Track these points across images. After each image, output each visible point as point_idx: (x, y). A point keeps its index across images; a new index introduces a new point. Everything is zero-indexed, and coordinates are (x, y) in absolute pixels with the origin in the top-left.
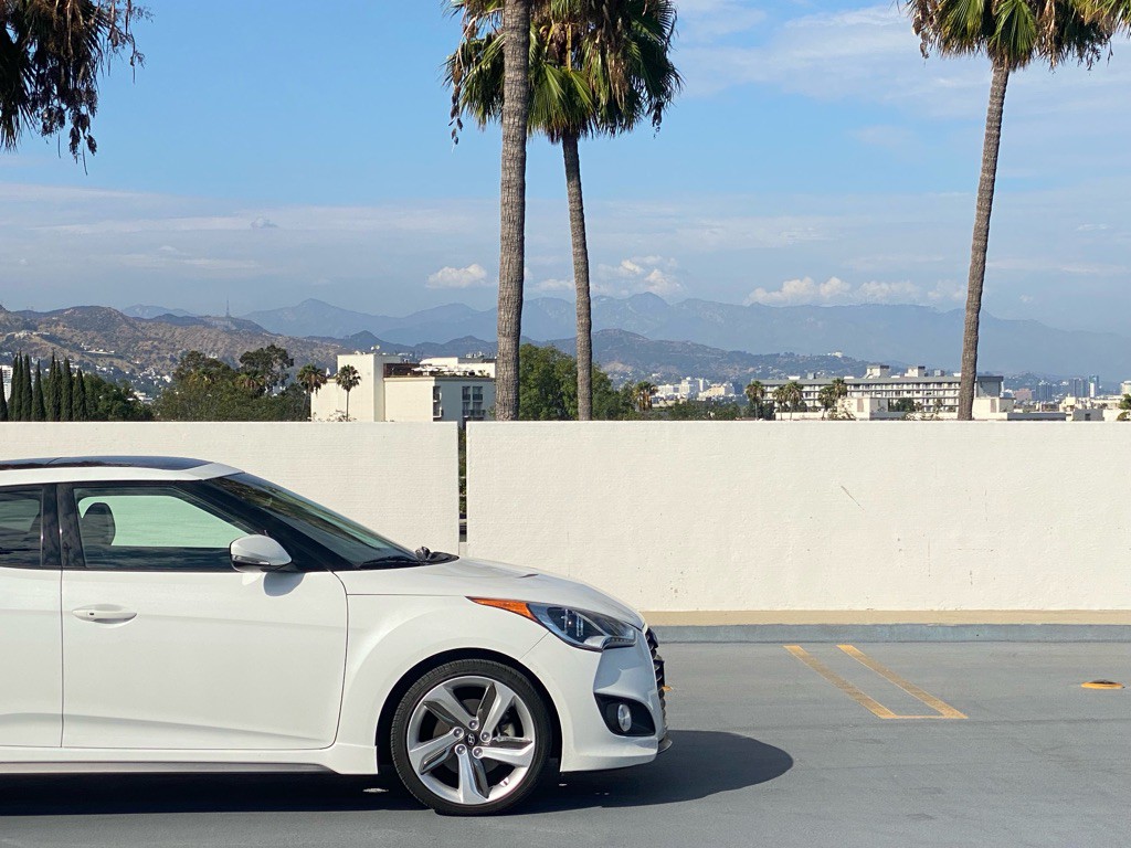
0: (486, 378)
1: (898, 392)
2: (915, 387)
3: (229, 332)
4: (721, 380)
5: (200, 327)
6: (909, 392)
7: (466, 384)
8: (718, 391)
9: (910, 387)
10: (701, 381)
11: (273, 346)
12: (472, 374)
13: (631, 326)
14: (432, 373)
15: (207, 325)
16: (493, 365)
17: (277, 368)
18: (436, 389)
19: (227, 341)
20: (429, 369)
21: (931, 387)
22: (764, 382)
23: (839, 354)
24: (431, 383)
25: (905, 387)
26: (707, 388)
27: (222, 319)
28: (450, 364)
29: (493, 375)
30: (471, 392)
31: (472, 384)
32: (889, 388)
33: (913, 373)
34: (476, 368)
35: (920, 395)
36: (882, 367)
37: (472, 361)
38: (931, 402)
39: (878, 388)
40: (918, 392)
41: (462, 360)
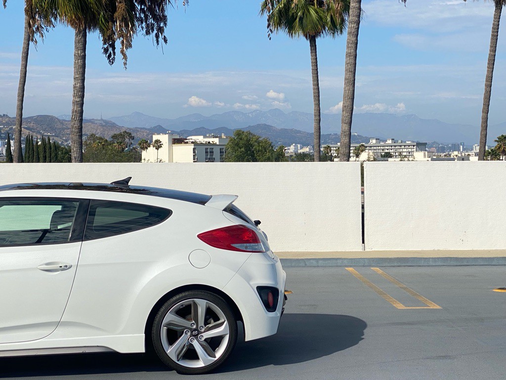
0: (215, 145)
1: (383, 150)
2: (390, 148)
3: (102, 126)
4: (307, 145)
5: (90, 124)
6: (388, 149)
7: (207, 147)
8: (306, 150)
9: (388, 148)
10: (299, 146)
11: (126, 132)
12: (209, 143)
13: (269, 123)
14: (192, 142)
15: (93, 123)
16: (218, 139)
17: (127, 140)
18: (194, 149)
19: (102, 129)
20: (191, 141)
21: (397, 147)
22: (331, 146)
23: (356, 134)
24: (192, 146)
25: (386, 148)
26: (301, 148)
27: (99, 120)
28: (200, 139)
29: (218, 143)
30: (209, 150)
31: (209, 147)
32: (380, 148)
33: (389, 142)
34: (211, 140)
35: (392, 151)
36: (376, 139)
37: (209, 137)
38: (397, 154)
39: (375, 148)
40: (391, 149)
41: (205, 137)
